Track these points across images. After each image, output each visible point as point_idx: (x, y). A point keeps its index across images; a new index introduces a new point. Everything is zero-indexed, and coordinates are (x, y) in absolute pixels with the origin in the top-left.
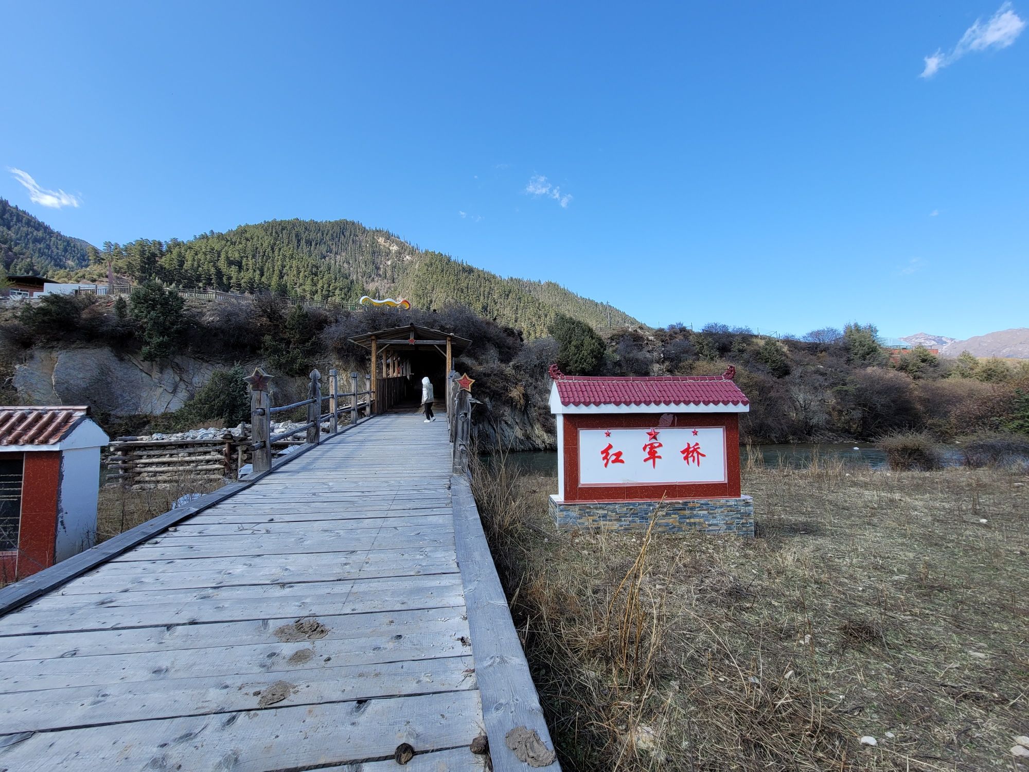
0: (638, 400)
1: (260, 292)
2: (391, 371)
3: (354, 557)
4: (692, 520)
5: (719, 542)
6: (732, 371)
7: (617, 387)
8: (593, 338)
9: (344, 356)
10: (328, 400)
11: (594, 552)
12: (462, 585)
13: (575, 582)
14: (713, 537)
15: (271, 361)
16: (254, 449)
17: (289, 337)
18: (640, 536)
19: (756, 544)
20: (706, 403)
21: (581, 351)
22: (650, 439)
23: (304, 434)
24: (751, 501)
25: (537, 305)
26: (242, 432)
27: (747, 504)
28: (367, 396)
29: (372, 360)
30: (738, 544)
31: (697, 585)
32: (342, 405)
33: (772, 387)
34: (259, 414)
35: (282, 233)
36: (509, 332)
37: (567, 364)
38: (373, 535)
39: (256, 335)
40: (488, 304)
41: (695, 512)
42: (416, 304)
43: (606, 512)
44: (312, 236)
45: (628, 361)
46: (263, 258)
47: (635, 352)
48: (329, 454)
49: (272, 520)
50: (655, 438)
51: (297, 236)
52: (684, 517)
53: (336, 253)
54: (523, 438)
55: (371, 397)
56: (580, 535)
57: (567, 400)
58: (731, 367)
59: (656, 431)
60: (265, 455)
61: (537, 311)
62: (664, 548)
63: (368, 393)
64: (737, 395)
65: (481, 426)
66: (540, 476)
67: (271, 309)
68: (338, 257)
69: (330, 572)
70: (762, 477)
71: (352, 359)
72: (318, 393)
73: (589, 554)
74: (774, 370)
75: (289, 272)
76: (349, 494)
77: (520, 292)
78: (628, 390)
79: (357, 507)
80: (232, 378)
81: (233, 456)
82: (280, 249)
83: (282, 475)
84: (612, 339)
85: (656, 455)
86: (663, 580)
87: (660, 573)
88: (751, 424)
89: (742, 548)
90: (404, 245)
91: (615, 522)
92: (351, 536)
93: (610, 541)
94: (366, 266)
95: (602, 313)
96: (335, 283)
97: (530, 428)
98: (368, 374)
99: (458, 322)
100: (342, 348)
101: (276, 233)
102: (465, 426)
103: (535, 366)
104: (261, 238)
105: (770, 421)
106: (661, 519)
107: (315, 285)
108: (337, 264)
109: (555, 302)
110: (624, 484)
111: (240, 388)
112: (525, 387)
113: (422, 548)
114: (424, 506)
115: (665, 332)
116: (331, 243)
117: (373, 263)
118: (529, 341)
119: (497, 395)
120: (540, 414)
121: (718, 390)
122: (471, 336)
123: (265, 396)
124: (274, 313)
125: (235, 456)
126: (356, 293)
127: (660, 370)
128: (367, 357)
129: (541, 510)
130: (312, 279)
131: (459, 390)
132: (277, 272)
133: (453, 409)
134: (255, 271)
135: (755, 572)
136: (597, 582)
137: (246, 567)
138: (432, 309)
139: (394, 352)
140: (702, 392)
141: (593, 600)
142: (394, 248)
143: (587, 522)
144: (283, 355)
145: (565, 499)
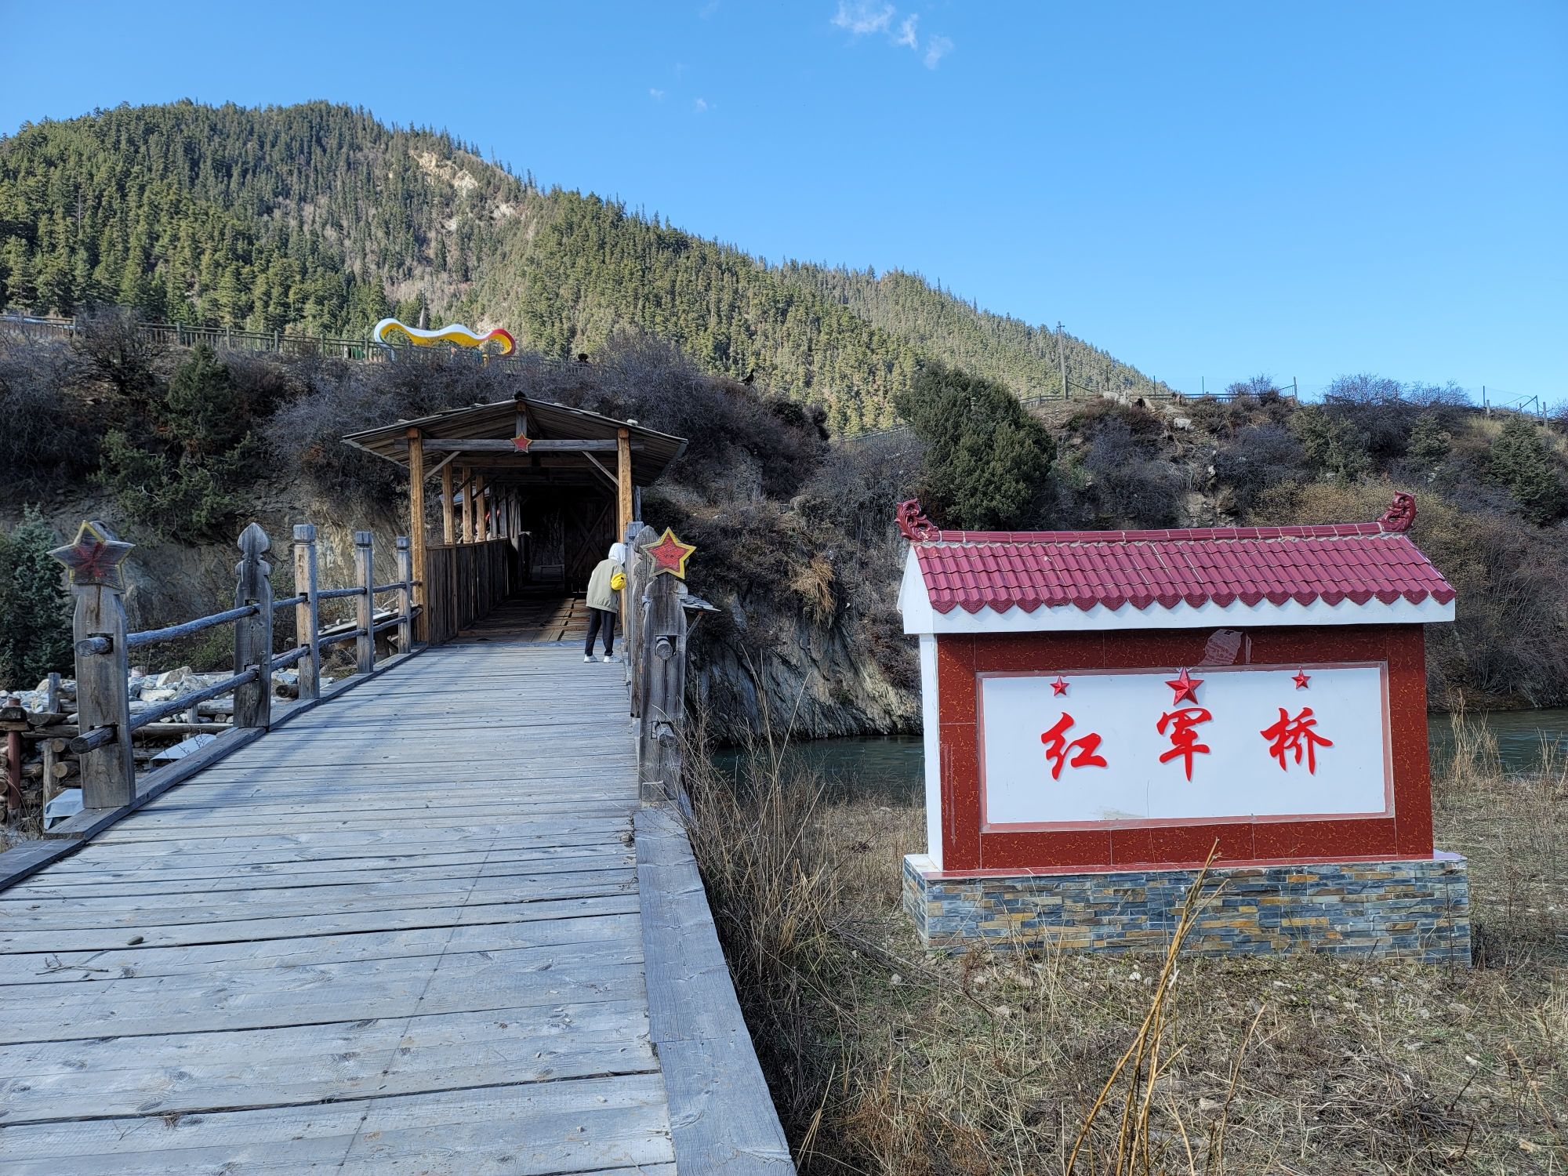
0: (1143, 593)
1: (91, 308)
2: (466, 524)
3: (367, 1039)
4: (1297, 922)
5: (1374, 980)
6: (1405, 509)
7: (1084, 559)
8: (1019, 426)
9: (333, 486)
10: (292, 610)
11: (1028, 1010)
12: (665, 1106)
13: (977, 1093)
14: (1355, 968)
15: (128, 503)
16: (86, 747)
17: (175, 437)
18: (1153, 964)
19: (1477, 984)
20: (1333, 599)
21: (988, 463)
22: (1178, 700)
23: (227, 702)
24: (1461, 867)
25: (865, 337)
26: (52, 701)
27: (1451, 875)
28: (402, 595)
29: (413, 497)
30: (1427, 986)
31: (1313, 1100)
32: (331, 622)
33: (1523, 552)
34: (97, 651)
35: (146, 142)
36: (789, 413)
37: (947, 501)
38: (422, 975)
39: (83, 431)
40: (729, 339)
41: (1305, 900)
42: (531, 338)
43: (1057, 900)
44: (233, 149)
45: (1118, 487)
46: (94, 214)
47: (1135, 462)
48: (299, 756)
49: (140, 941)
50: (1190, 696)
51: (189, 149)
52: (1275, 913)
53: (303, 199)
54: (830, 702)
55: (411, 597)
56: (989, 963)
57: (947, 596)
58: (1404, 498)
59: (1193, 677)
60: (115, 762)
61: (865, 354)
62: (1220, 999)
63: (404, 586)
64: (1420, 576)
65: (717, 672)
66: (879, 804)
67: (123, 358)
68: (308, 209)
69: (300, 1081)
70: (1494, 802)
71: (356, 495)
72: (264, 589)
73: (1013, 1016)
74: (1528, 503)
75: (171, 252)
76: (357, 864)
77: (818, 303)
78: (1115, 565)
79: (376, 898)
80: (20, 552)
81: (26, 767)
82: (142, 188)
83: (165, 819)
84: (1072, 427)
85: (1195, 743)
86: (1220, 1085)
87: (1208, 1065)
88: (1463, 654)
89: (1438, 997)
90: (494, 174)
91: (1084, 929)
92: (360, 979)
93: (1070, 979)
94: (387, 234)
95: (1043, 356)
96: (302, 282)
97: (850, 675)
98: (402, 533)
99: (648, 389)
100: (329, 464)
101: (130, 141)
102: (672, 672)
103: (862, 506)
104: (89, 159)
105: (1517, 647)
106: (1210, 918)
107: (247, 289)
108: (306, 228)
109: (915, 329)
110: (1106, 823)
111: (41, 579)
112: (834, 563)
113: (557, 1006)
114: (562, 893)
115: (1219, 406)
116: (285, 168)
117: (409, 227)
118: (842, 437)
119: (760, 585)
120: (878, 638)
121: (1367, 562)
122: (686, 428)
123: (113, 599)
124: (132, 369)
125: (33, 769)
126: (363, 312)
127: (1207, 511)
128: (398, 489)
129: (881, 897)
130: (237, 274)
131: (652, 574)
132: (135, 254)
133: (639, 627)
134: (73, 251)
135: (1474, 1062)
136: (1037, 1091)
137: (69, 1069)
138: (576, 352)
139: (472, 472)
140: (1319, 569)
141: (1026, 1142)
142: (466, 183)
143: (1007, 927)
144: (161, 485)
145: (945, 867)
